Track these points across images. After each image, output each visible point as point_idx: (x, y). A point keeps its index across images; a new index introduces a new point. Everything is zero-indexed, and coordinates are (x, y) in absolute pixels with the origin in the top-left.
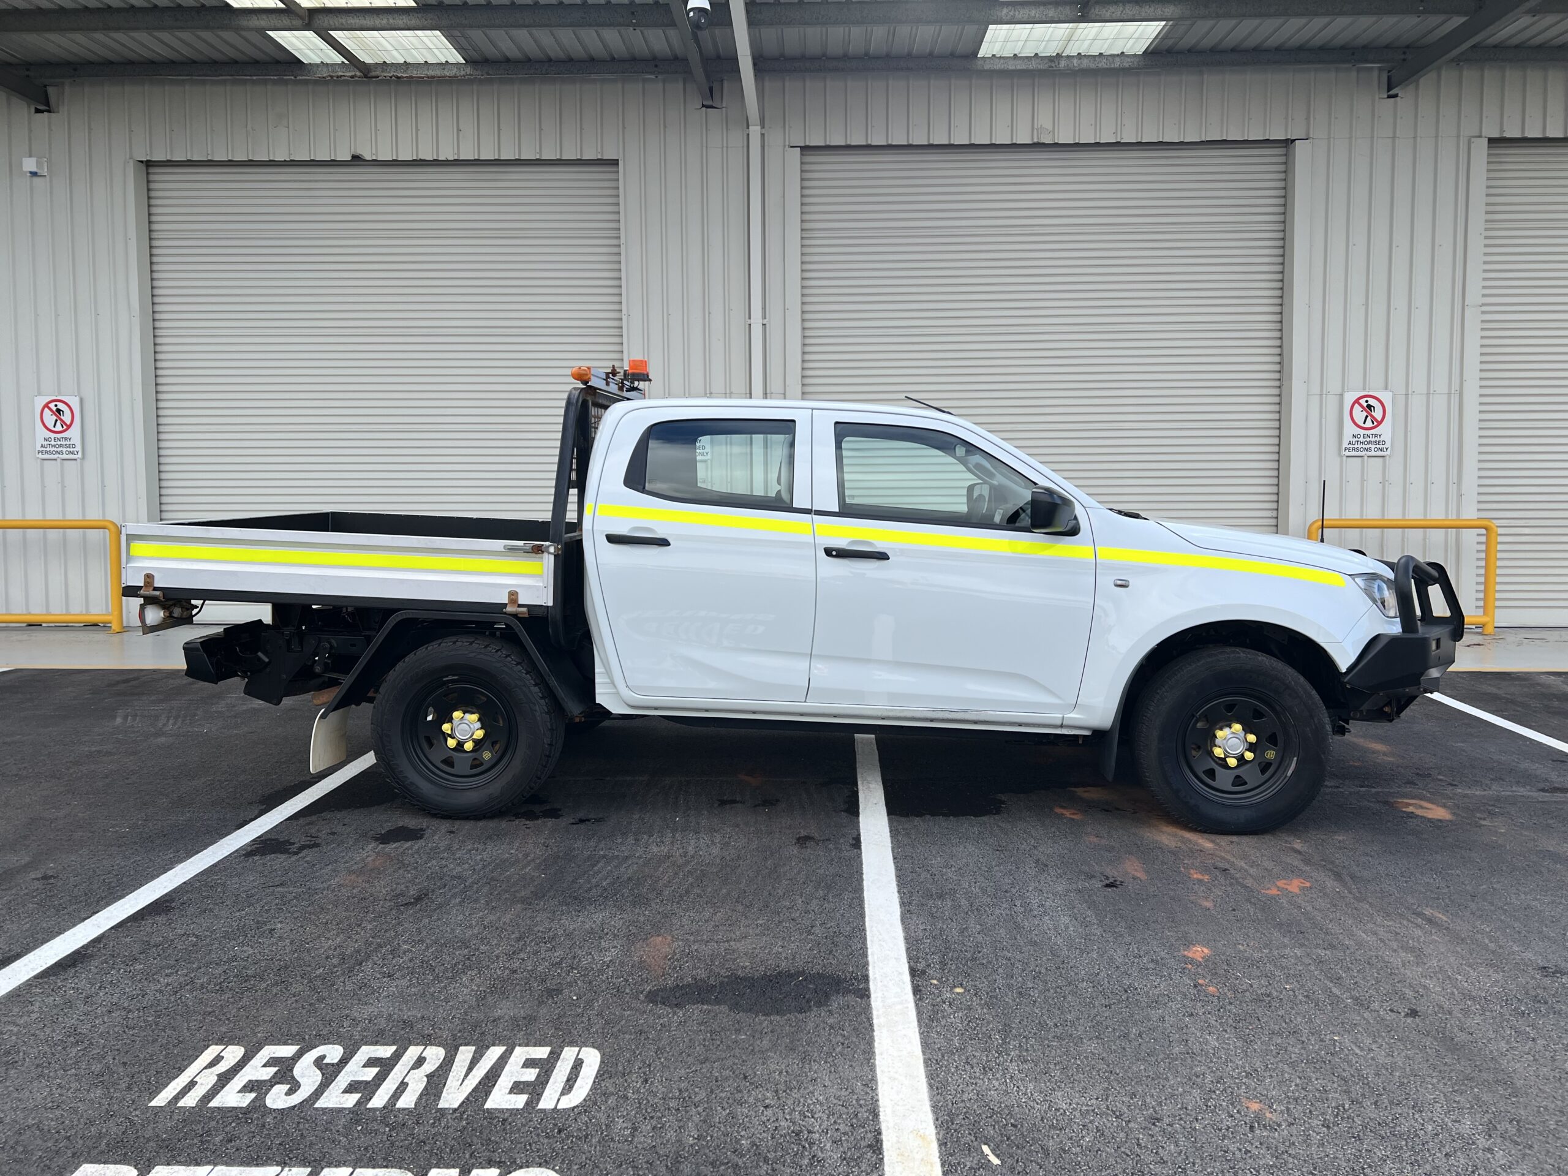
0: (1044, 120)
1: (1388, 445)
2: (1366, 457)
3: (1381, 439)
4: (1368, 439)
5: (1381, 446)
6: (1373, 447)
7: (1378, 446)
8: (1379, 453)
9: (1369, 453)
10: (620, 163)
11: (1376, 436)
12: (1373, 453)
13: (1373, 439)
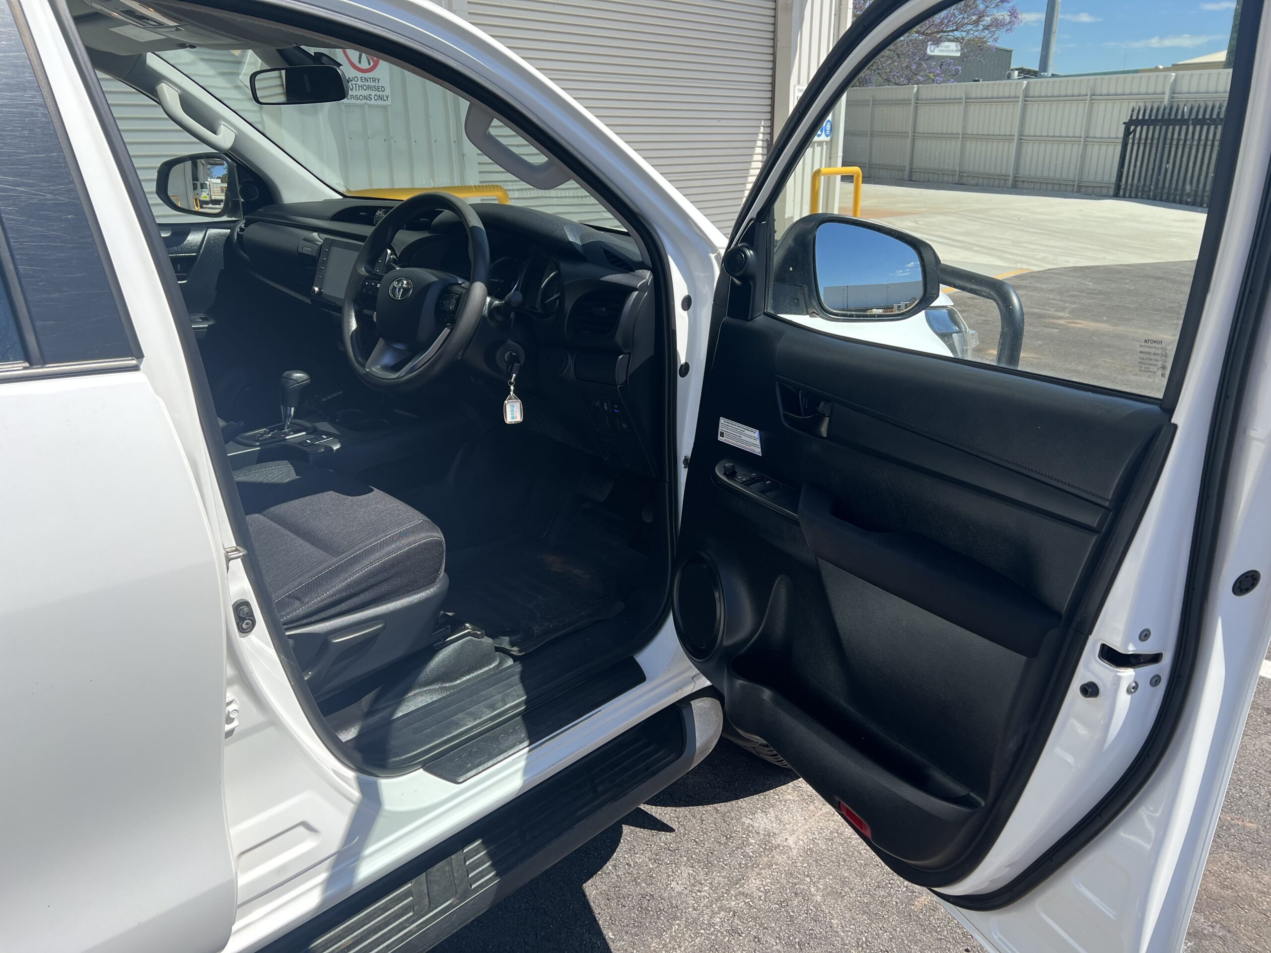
1: (388, 92)
2: (366, 107)
3: (380, 85)
4: (367, 84)
5: (381, 93)
6: (373, 93)
7: (378, 93)
8: (380, 102)
9: (368, 102)
11: (374, 80)
12: (373, 102)
13: (372, 84)
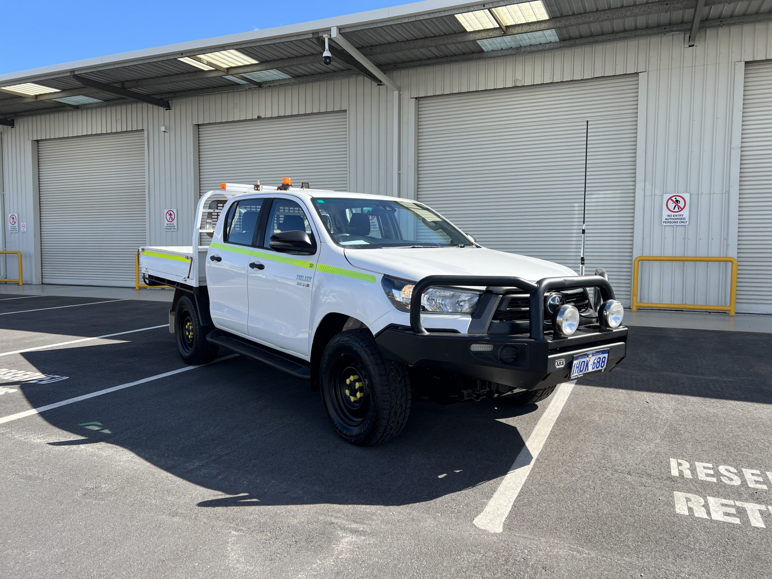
0: (518, 76)
10: (347, 111)
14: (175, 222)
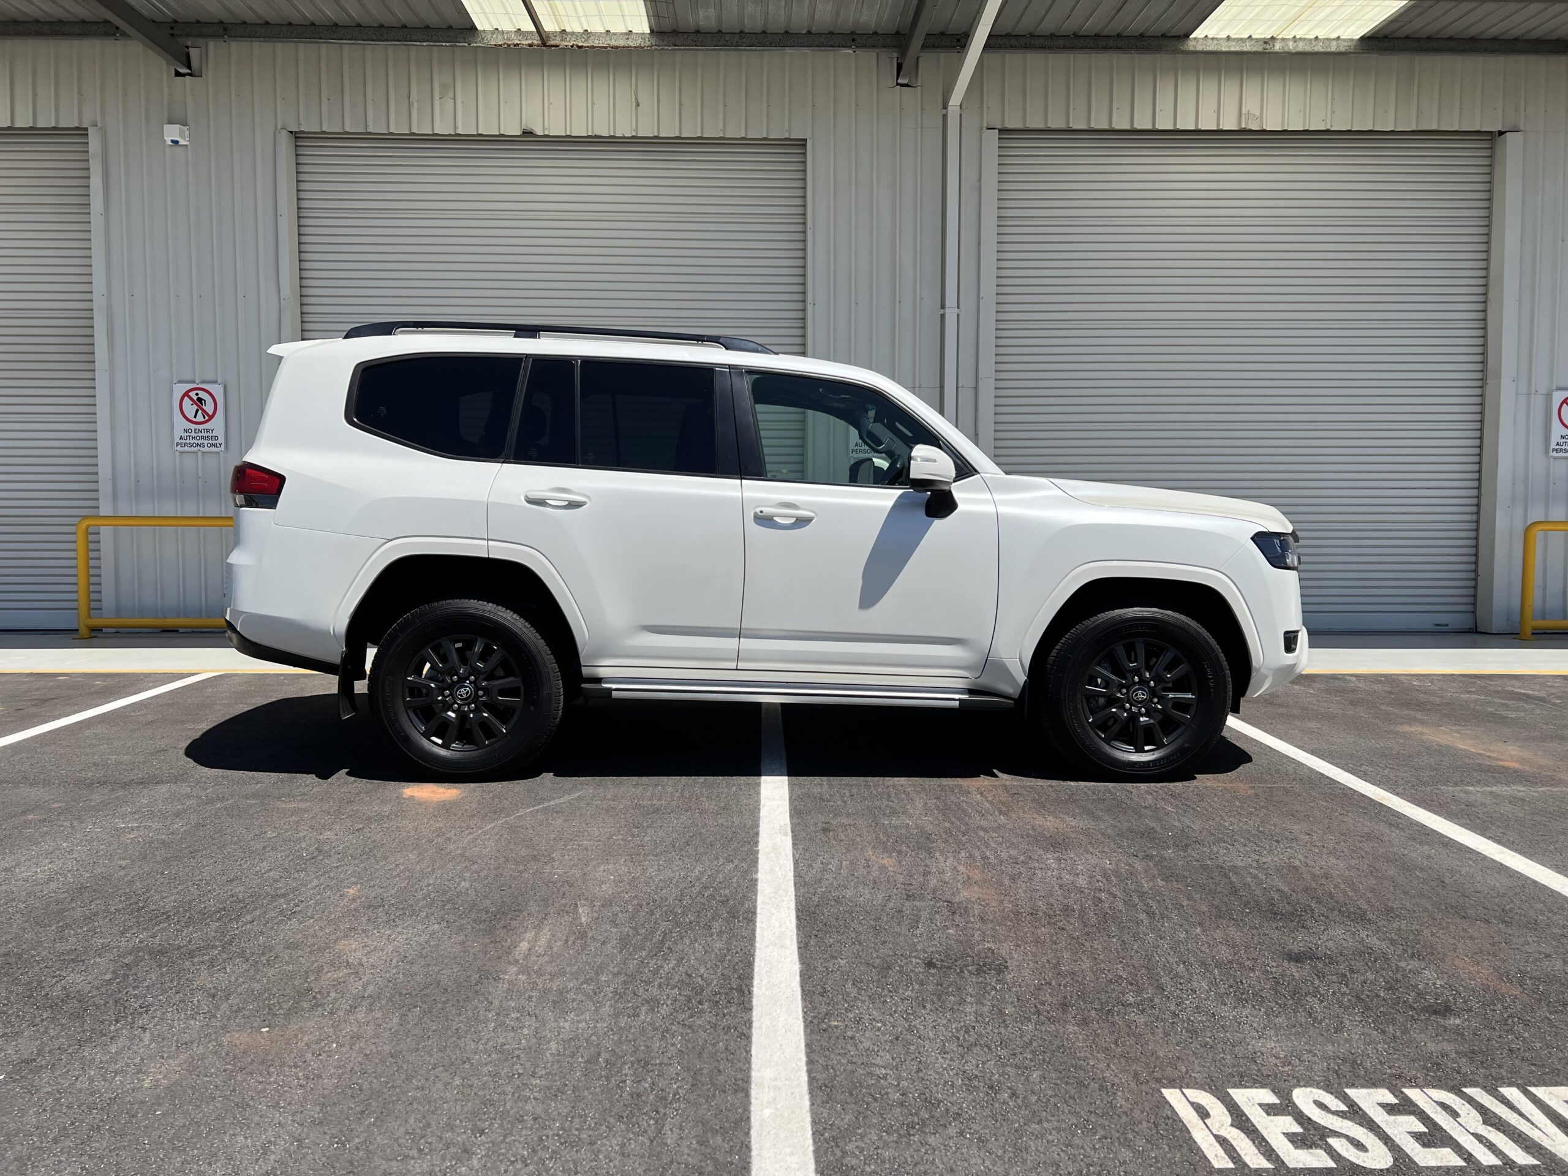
0: (1251, 105)
10: (809, 143)
14: (217, 425)
